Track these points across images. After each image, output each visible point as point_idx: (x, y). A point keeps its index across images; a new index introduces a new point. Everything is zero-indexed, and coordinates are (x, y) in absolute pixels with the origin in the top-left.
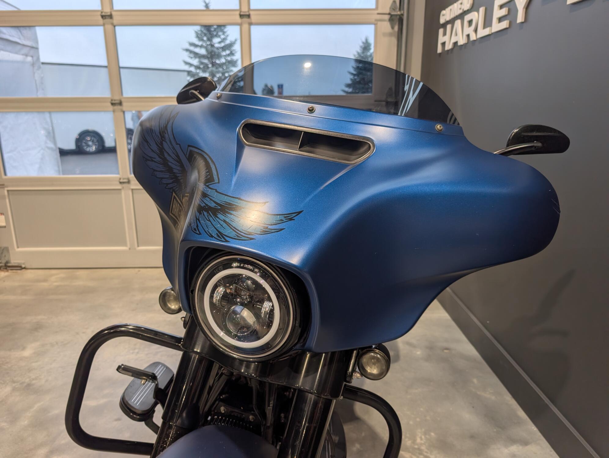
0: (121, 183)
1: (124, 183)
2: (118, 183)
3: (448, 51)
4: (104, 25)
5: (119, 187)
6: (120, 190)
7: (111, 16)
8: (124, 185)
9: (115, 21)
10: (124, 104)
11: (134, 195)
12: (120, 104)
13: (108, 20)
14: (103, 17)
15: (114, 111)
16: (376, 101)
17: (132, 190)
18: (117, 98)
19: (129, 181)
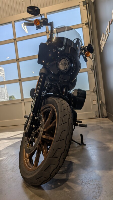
4: (17, 62)
5: (21, 102)
7: (18, 60)
8: (22, 101)
9: (19, 60)
10: (22, 80)
11: (25, 104)
12: (21, 80)
13: (18, 61)
14: (17, 60)
15: (19, 82)
17: (24, 102)
18: (20, 79)
19: (23, 100)
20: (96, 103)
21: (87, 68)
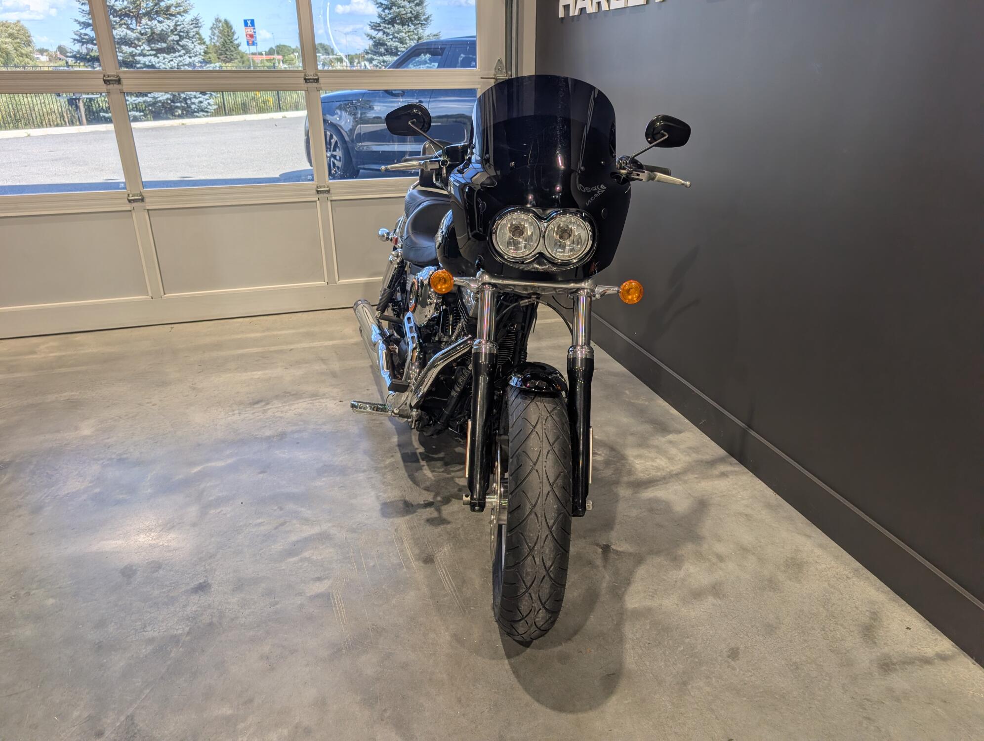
0: (130, 201)
1: (134, 201)
2: (127, 201)
3: (573, 17)
5: (129, 207)
6: (130, 211)
8: (135, 204)
10: (124, 82)
11: (151, 218)
12: (118, 81)
15: (109, 92)
16: (482, 78)
17: (148, 210)
18: (112, 72)
19: (142, 200)
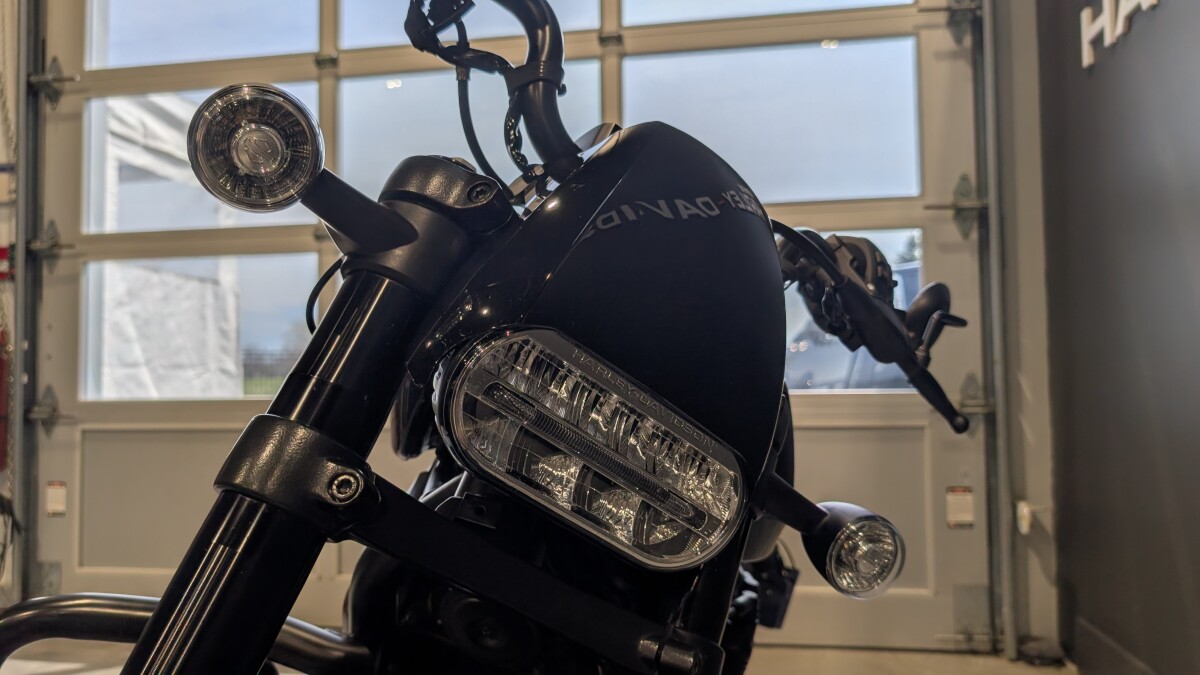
4: (319, 78)
7: (334, 62)
9: (341, 69)
13: (329, 70)
14: (320, 64)
15: (320, 253)
20: (968, 518)
21: (923, 194)
